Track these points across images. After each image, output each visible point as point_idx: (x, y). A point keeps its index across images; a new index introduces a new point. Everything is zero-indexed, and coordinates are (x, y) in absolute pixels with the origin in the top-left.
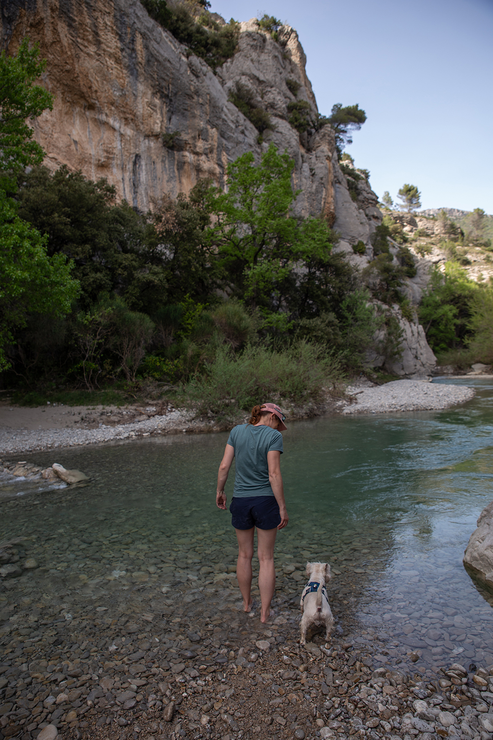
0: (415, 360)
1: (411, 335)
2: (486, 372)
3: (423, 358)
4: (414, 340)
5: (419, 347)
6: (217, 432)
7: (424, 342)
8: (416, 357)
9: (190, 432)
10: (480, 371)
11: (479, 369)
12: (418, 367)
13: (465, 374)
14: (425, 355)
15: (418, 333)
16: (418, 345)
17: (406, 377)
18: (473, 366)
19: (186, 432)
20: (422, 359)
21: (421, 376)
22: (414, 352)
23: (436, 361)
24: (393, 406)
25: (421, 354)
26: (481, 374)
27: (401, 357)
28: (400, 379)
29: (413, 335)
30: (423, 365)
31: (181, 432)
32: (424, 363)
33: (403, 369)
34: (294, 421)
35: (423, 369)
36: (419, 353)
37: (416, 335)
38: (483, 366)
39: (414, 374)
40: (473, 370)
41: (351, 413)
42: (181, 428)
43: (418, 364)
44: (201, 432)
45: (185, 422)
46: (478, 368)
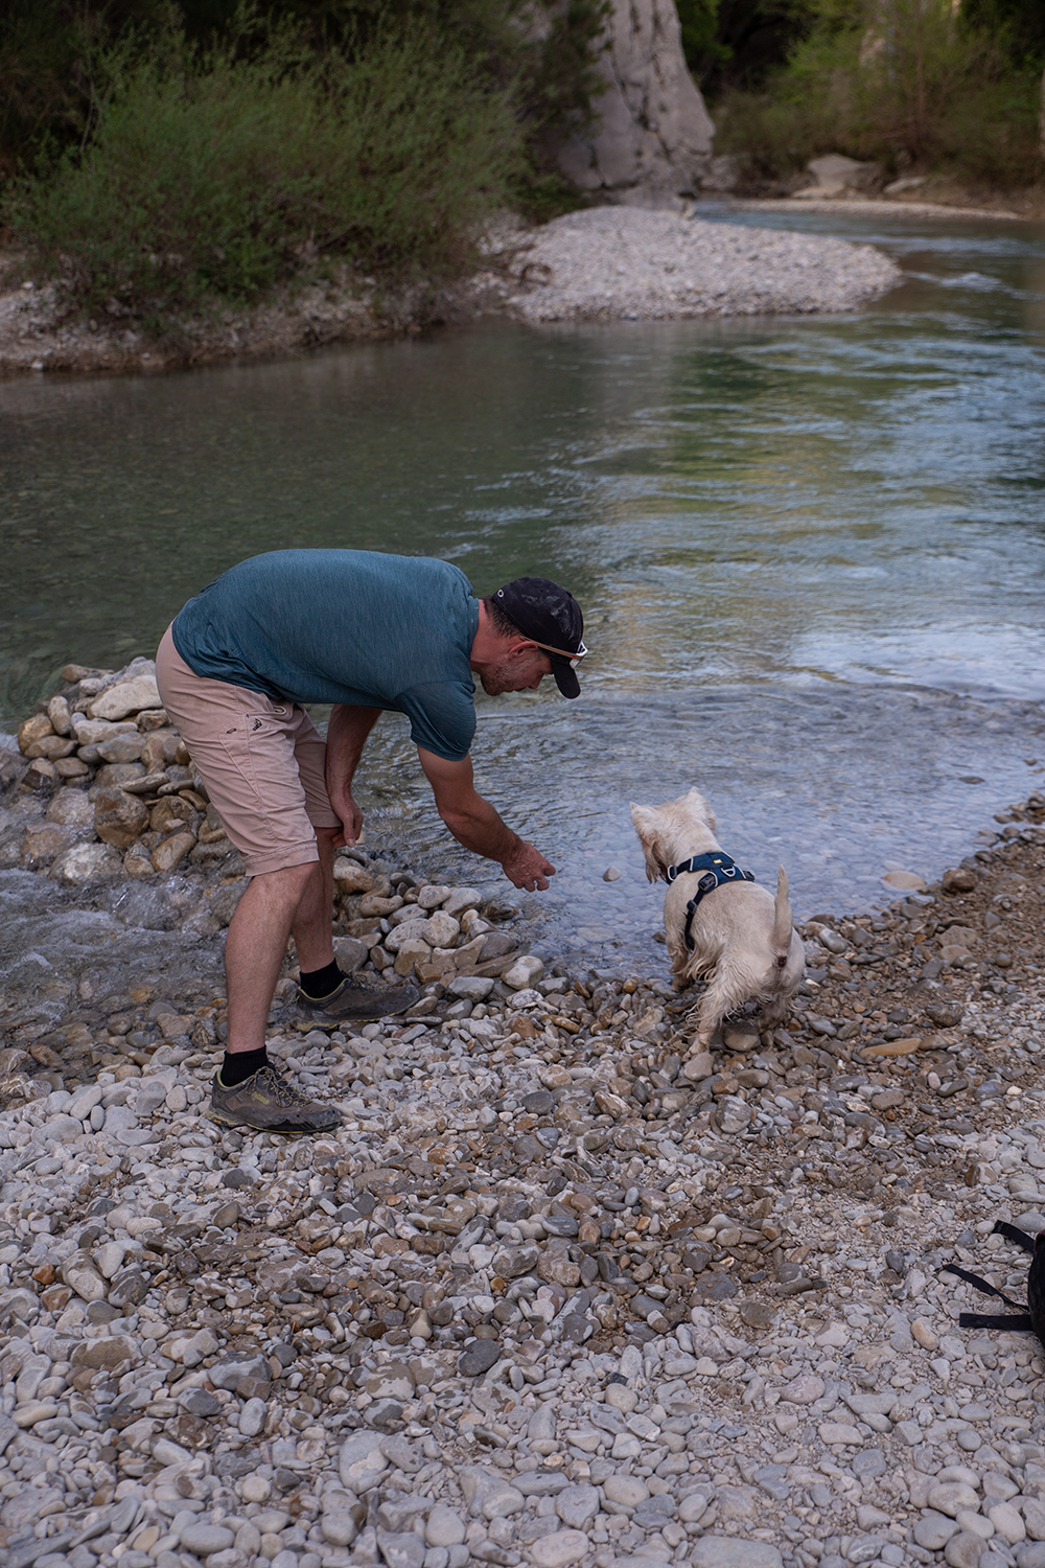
0: (639, 130)
1: (628, 26)
2: (860, 190)
3: (668, 125)
4: (637, 51)
5: (655, 80)
6: (156, 373)
7: (673, 60)
8: (643, 121)
9: (58, 369)
10: (839, 186)
11: (836, 177)
12: (648, 158)
13: (782, 195)
14: (675, 114)
15: (656, 21)
16: (650, 70)
17: (605, 195)
18: (814, 165)
19: (45, 370)
20: (664, 131)
21: (655, 195)
22: (636, 96)
23: (713, 139)
24: (693, 298)
25: (663, 109)
26: (841, 195)
27: (590, 116)
28: (584, 205)
29: (637, 29)
30: (666, 152)
31: (24, 370)
32: (671, 144)
33: (594, 164)
34: (381, 340)
35: (665, 169)
36: (653, 103)
37: (648, 27)
38: (849, 165)
39: (633, 185)
40: (811, 179)
41: (556, 319)
42: (20, 355)
43: (651, 144)
44: (99, 370)
45: (29, 335)
46: (831, 170)
